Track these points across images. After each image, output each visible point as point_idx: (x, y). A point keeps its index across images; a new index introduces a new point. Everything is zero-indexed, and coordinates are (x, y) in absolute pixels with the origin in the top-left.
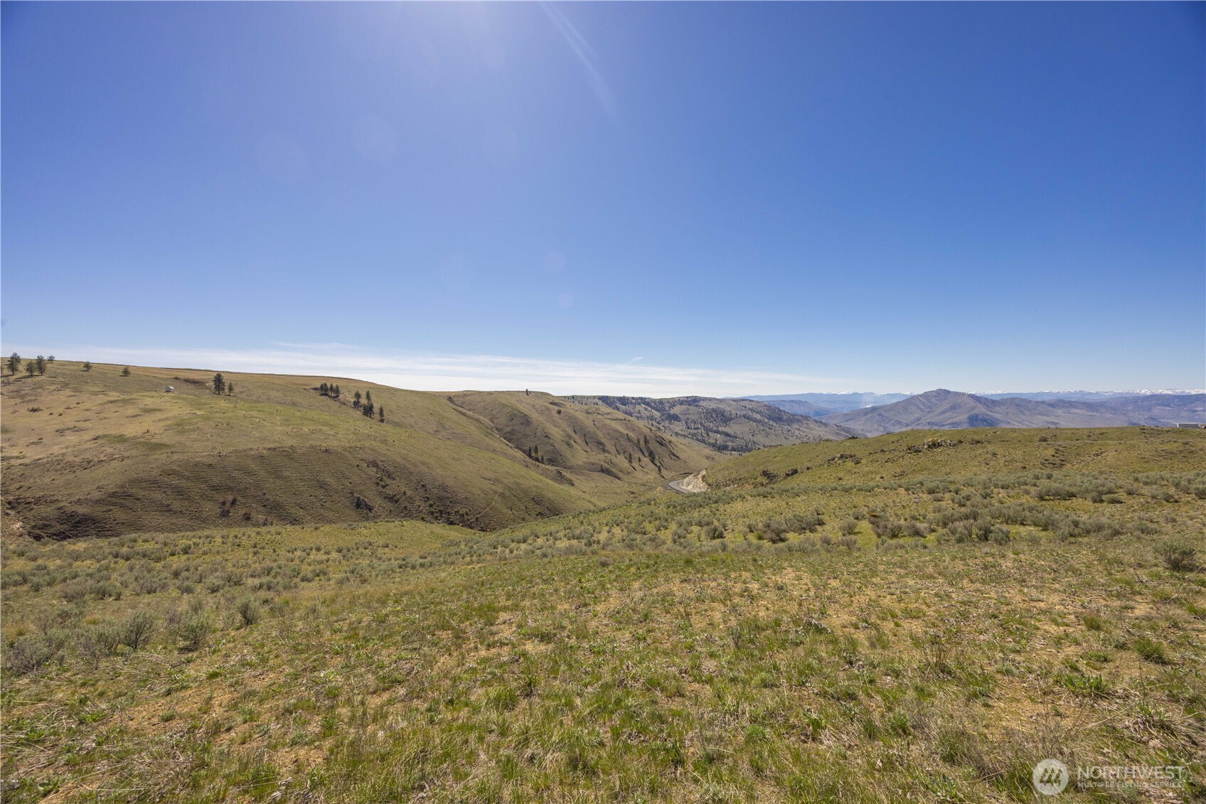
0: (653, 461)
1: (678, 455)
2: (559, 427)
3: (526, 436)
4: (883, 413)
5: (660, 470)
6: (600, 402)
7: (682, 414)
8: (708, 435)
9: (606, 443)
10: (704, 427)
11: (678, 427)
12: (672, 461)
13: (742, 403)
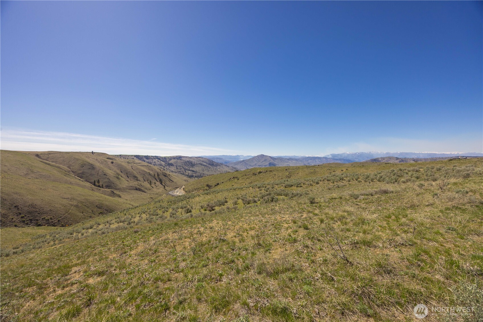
0: (161, 183)
1: (173, 180)
2: (112, 170)
4: (246, 162)
5: (164, 187)
6: (135, 158)
7: (174, 163)
8: (185, 171)
9: (138, 177)
10: (184, 168)
11: (173, 168)
12: (170, 183)
13: (199, 159)
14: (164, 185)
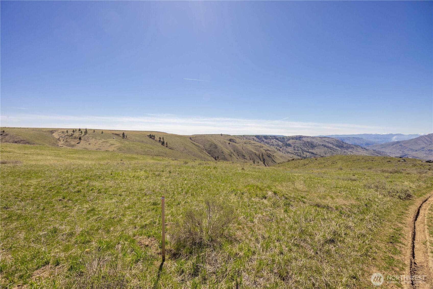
0: (264, 163)
1: (275, 161)
2: (228, 149)
3: (215, 152)
4: (402, 144)
6: (255, 138)
7: (292, 144)
8: (303, 153)
9: (246, 156)
10: (302, 150)
11: (290, 149)
12: (272, 163)
13: (324, 139)
14: (266, 165)
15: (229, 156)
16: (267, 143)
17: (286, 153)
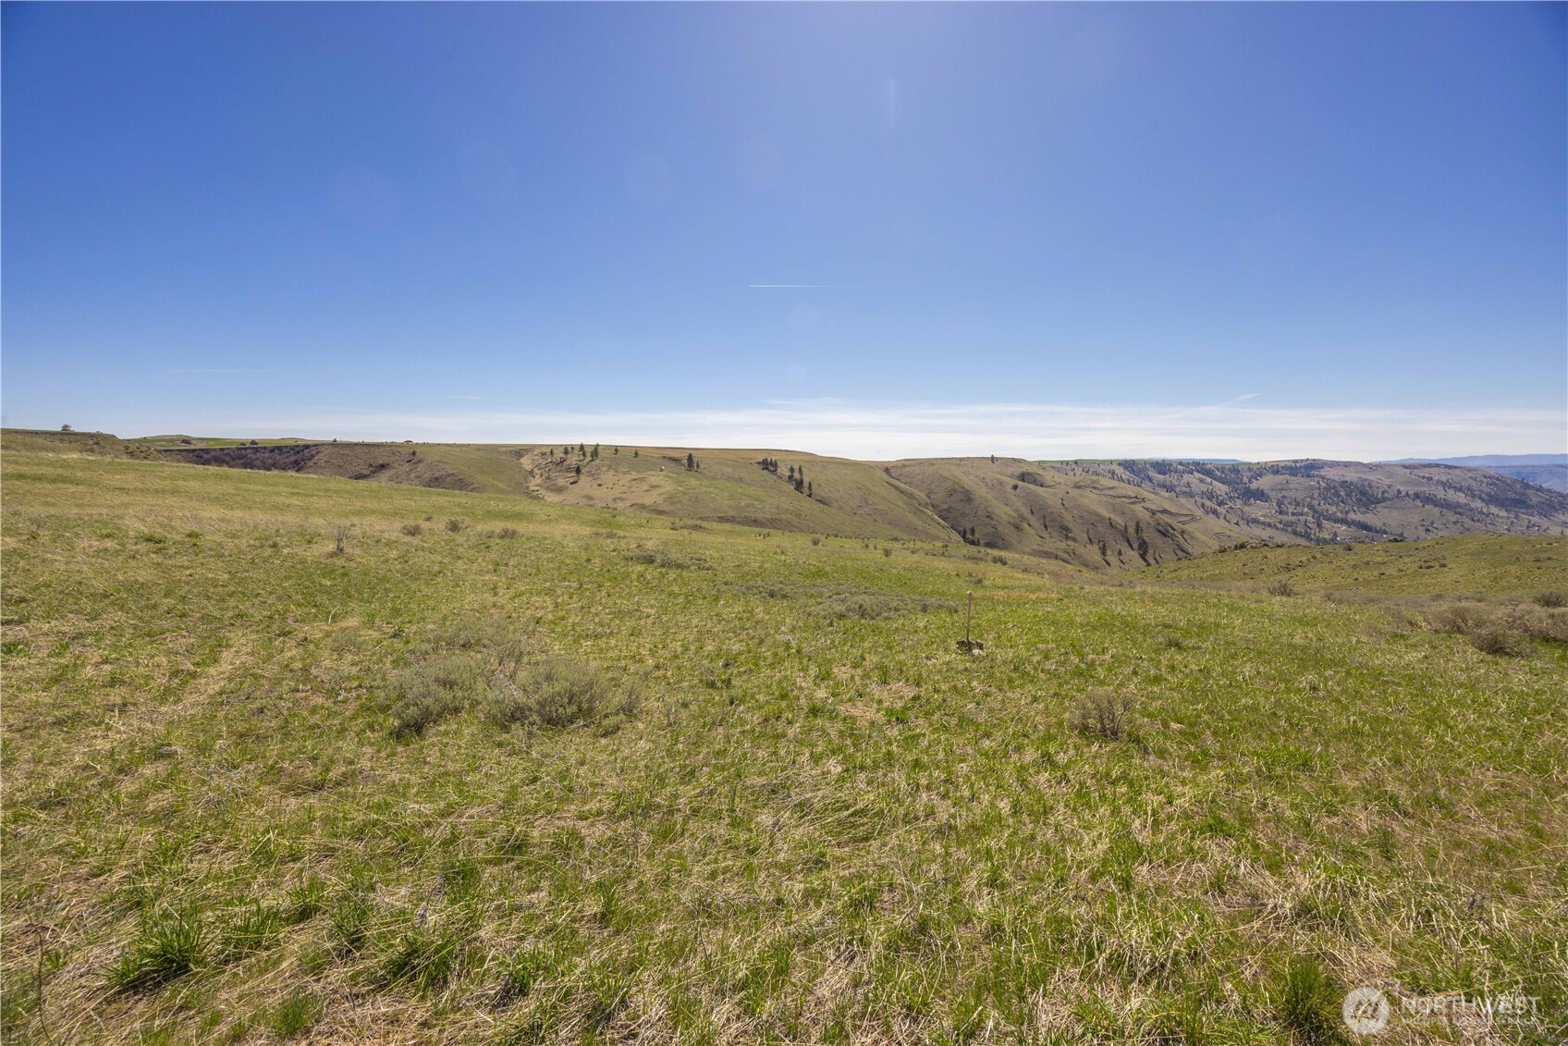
0: (1143, 556)
3: (964, 515)
7: (1273, 490)
8: (1319, 525)
9: (1073, 529)
10: (1316, 512)
11: (1258, 510)
13: (1425, 472)
14: (1152, 561)
15: (1013, 529)
16: (1164, 486)
17: (1241, 523)
